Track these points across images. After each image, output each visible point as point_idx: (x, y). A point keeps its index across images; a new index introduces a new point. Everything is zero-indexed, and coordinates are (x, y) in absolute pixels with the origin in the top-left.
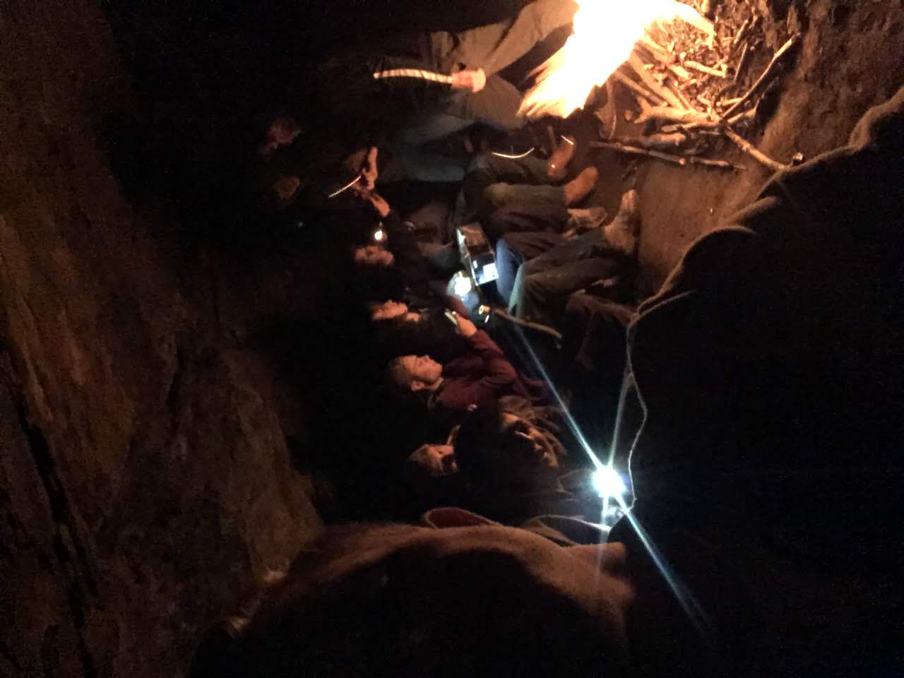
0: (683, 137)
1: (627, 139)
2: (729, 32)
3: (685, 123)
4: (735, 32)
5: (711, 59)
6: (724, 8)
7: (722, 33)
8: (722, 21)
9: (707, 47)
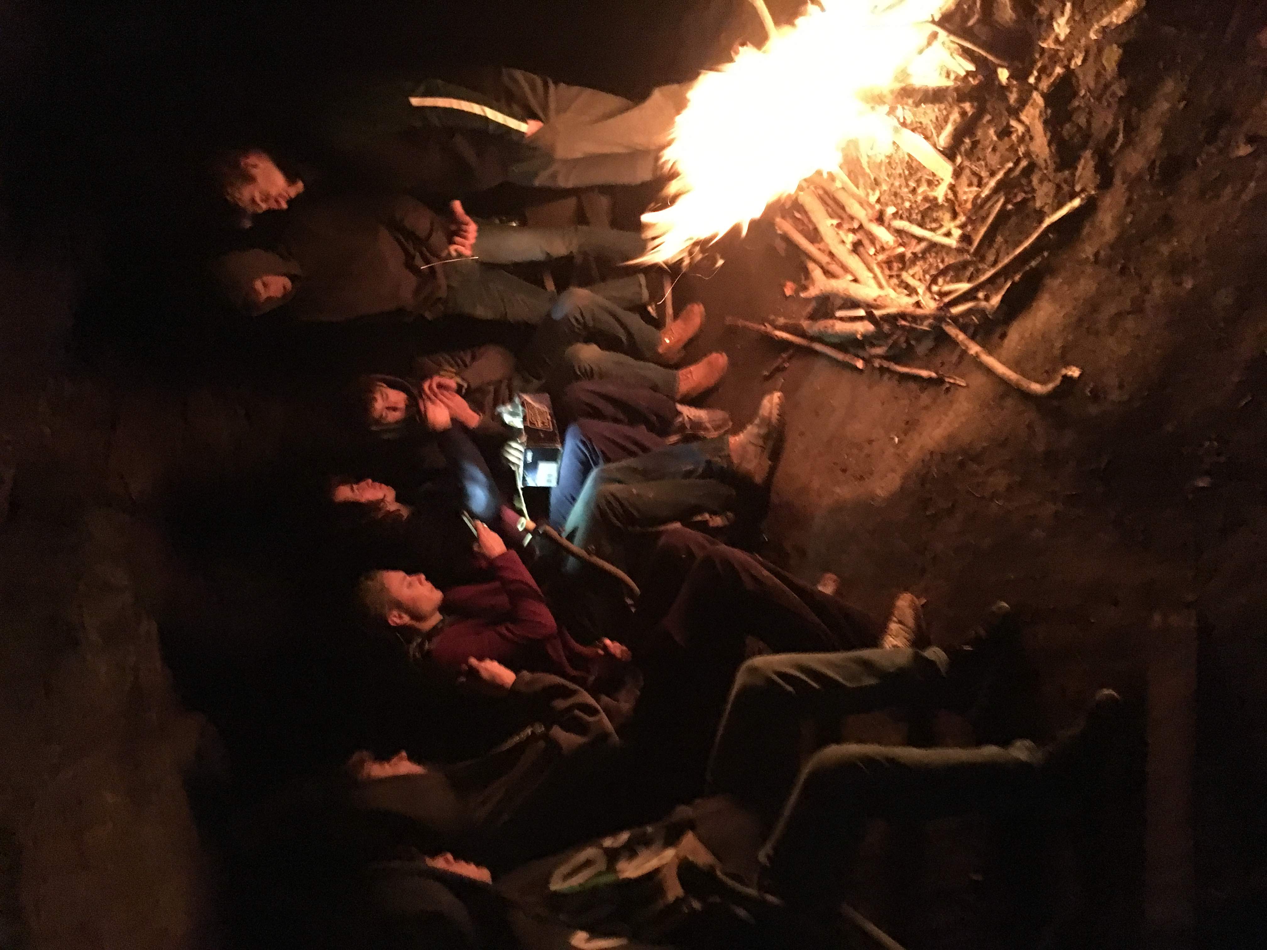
0: (871, 327)
1: (781, 321)
2: (975, 180)
3: (878, 307)
4: (985, 181)
5: (935, 220)
6: (975, 144)
7: (964, 180)
8: (967, 163)
9: (936, 199)
